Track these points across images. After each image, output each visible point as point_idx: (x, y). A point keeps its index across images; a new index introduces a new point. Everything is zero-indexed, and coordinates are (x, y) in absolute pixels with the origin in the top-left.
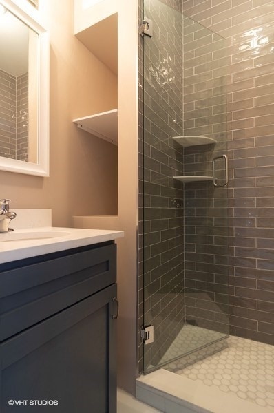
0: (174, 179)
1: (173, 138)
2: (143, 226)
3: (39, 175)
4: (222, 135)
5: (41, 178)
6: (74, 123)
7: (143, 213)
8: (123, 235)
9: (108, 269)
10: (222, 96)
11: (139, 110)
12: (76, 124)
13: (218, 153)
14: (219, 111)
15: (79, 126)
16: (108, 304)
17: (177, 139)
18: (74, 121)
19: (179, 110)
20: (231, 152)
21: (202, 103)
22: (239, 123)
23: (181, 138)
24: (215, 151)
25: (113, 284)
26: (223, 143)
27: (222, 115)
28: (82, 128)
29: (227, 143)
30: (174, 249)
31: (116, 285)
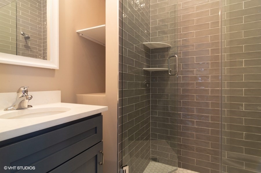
0: (144, 70)
1: (144, 43)
2: (122, 102)
3: (51, 68)
4: (175, 42)
5: (53, 70)
6: (77, 33)
7: (122, 93)
8: (107, 109)
9: (96, 133)
10: (175, 17)
11: (119, 26)
12: (78, 33)
13: (172, 53)
14: (173, 26)
15: (80, 35)
16: (96, 156)
17: (146, 44)
18: (77, 31)
19: (147, 25)
20: (180, 53)
21: (163, 21)
22: (185, 34)
23: (148, 44)
24: (171, 52)
25: (100, 142)
26: (175, 47)
27: (175, 29)
28: (82, 36)
29: (178, 47)
30: (144, 115)
31: (103, 142)
